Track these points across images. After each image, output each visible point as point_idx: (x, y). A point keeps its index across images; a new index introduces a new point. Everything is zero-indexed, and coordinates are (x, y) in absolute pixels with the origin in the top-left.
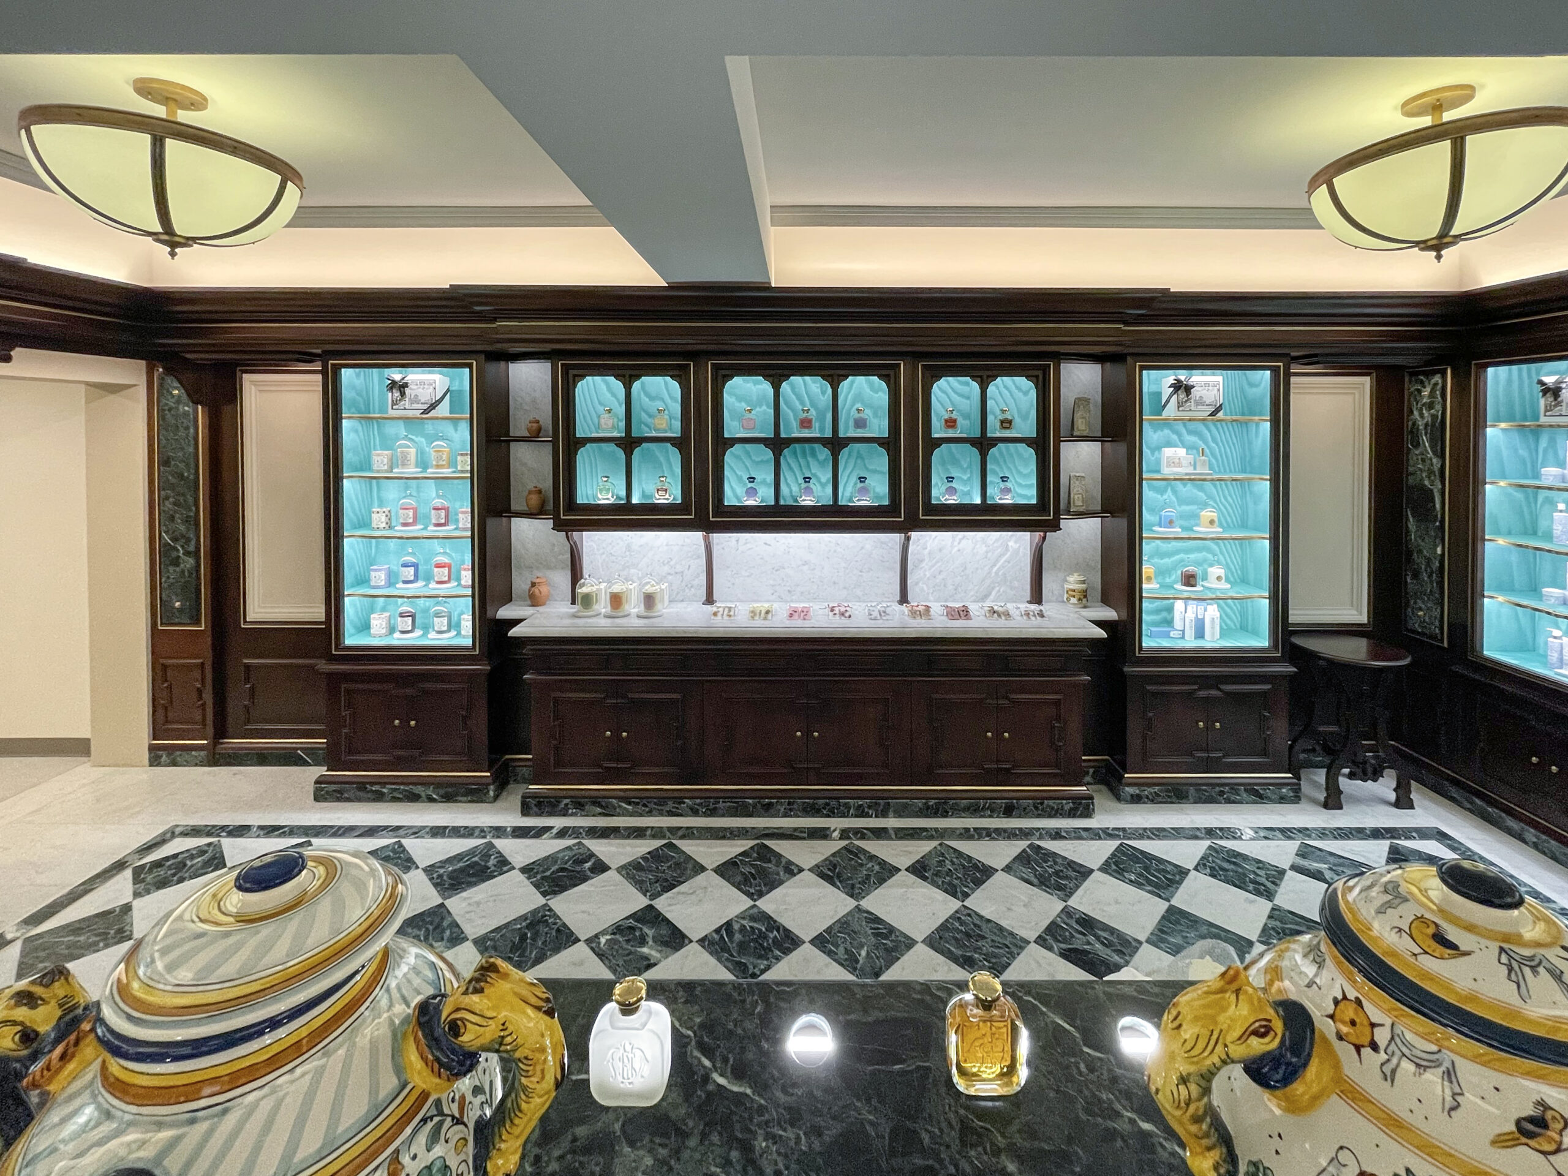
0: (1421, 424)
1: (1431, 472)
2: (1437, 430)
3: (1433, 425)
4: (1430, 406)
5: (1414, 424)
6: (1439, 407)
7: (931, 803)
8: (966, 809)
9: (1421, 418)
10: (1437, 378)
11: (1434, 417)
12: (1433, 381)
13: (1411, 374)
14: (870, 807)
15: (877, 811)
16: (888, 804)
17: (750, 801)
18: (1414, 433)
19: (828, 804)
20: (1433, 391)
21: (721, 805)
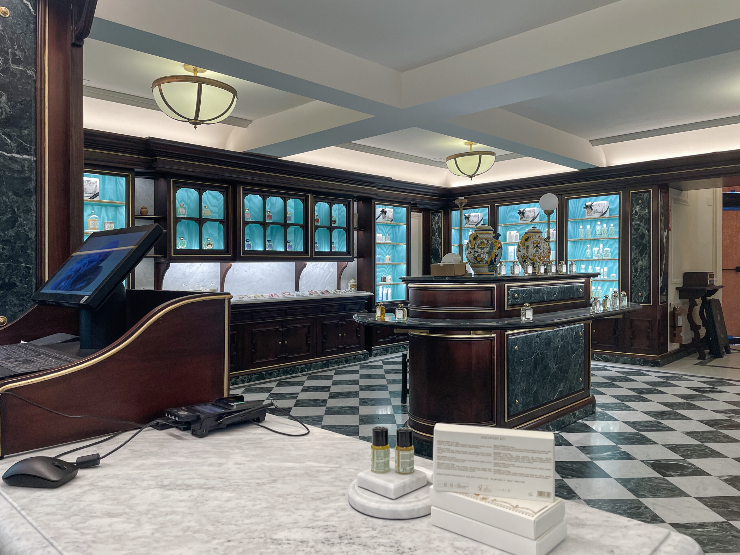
0: (435, 228)
1: (438, 243)
2: (440, 229)
3: (439, 228)
4: (438, 223)
5: (433, 229)
6: (440, 223)
7: (324, 362)
8: (335, 363)
9: (435, 227)
10: (440, 214)
11: (439, 226)
12: (439, 215)
13: (432, 213)
14: (305, 368)
15: (307, 369)
16: (311, 365)
17: (264, 373)
18: (433, 231)
19: (291, 369)
20: (439, 218)
21: (253, 376)
